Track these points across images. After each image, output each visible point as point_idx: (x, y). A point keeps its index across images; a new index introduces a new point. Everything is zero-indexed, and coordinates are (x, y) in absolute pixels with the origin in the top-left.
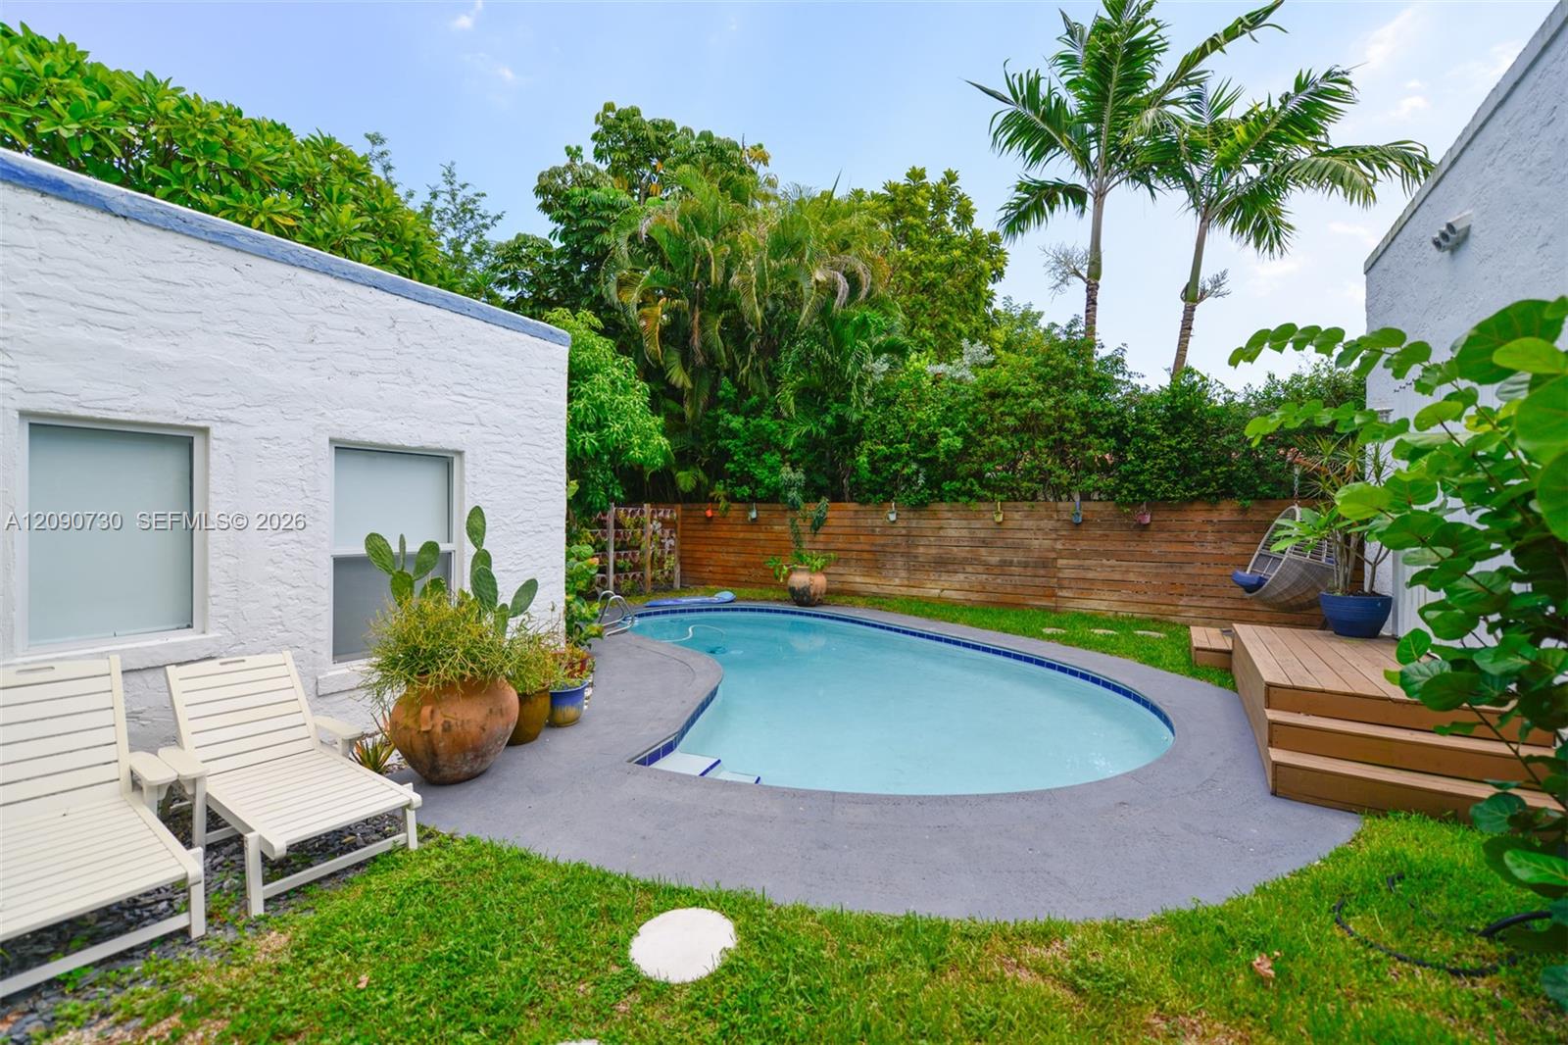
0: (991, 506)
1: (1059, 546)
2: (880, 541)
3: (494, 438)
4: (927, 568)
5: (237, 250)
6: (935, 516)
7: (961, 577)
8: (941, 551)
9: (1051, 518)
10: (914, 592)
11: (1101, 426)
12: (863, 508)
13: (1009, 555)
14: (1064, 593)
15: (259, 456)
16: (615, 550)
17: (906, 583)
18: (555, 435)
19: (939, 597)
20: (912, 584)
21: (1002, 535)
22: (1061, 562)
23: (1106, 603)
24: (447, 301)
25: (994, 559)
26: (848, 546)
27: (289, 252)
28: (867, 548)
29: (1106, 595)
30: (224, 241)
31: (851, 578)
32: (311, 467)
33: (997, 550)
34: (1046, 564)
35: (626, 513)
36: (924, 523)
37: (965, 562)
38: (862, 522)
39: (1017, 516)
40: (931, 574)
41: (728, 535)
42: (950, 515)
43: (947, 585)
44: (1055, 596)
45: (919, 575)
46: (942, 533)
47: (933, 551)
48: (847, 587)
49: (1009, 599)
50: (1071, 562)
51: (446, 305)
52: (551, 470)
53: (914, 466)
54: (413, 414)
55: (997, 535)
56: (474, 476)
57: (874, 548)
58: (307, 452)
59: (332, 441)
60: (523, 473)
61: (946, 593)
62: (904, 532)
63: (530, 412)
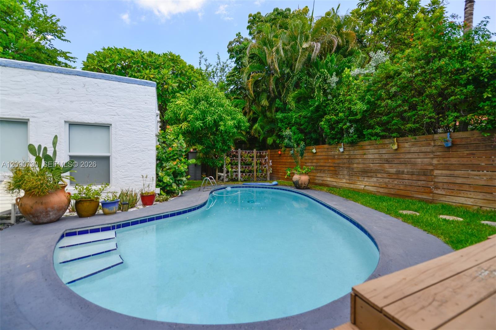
0: (391, 141)
1: (435, 161)
2: (337, 161)
3: (123, 120)
4: (358, 175)
5: (34, 70)
6: (362, 148)
7: (375, 179)
8: (365, 166)
9: (429, 145)
10: (352, 186)
11: (462, 79)
12: (330, 147)
13: (402, 168)
14: (439, 192)
15: (43, 126)
16: (241, 165)
17: (348, 181)
18: (150, 118)
19: (364, 189)
20: (351, 182)
21: (398, 157)
22: (436, 172)
23: (472, 200)
24: (103, 77)
25: (393, 170)
26: (325, 164)
27: (49, 69)
28: (332, 165)
29: (472, 195)
30: (30, 68)
31: (325, 179)
32: (59, 129)
33: (394, 165)
34: (426, 173)
35: (246, 152)
36: (356, 152)
37: (376, 172)
38: (330, 153)
39: (407, 145)
40: (360, 177)
41: (285, 161)
42: (369, 147)
43: (367, 184)
44: (432, 193)
45: (354, 178)
46: (365, 157)
47: (361, 166)
48: (324, 182)
49: (402, 193)
50: (444, 172)
51: (103, 78)
52: (147, 130)
53: (348, 124)
54: (92, 113)
55: (395, 157)
56: (116, 132)
57: (335, 165)
58: (57, 125)
59: (66, 122)
60: (136, 131)
61: (367, 188)
62: (347, 157)
63: (139, 111)
